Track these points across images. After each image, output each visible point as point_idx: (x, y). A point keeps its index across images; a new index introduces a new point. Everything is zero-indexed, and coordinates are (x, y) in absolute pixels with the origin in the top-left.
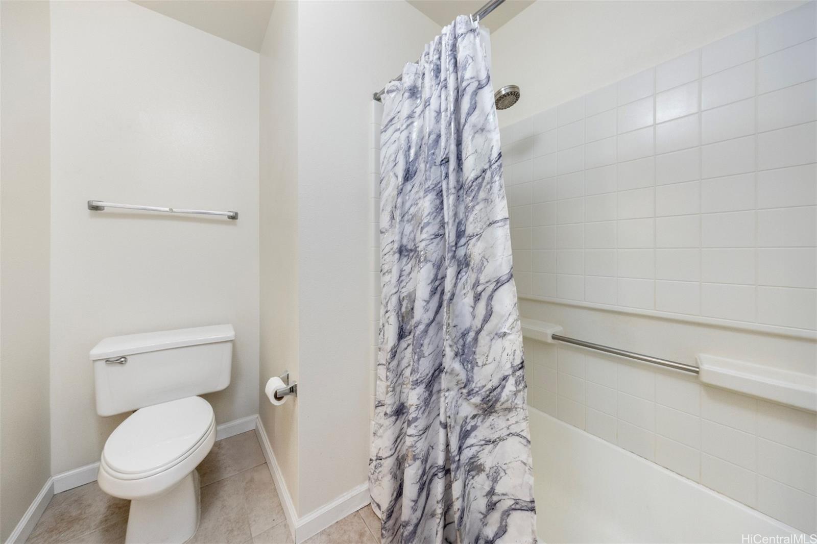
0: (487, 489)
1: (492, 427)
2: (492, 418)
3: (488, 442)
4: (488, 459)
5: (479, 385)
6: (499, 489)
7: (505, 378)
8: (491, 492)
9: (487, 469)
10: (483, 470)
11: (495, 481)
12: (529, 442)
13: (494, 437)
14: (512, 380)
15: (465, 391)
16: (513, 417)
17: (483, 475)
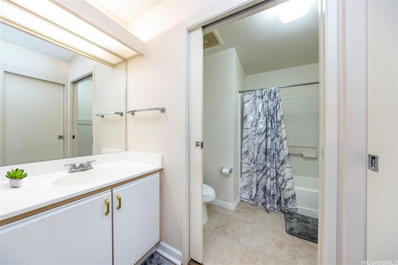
0: (282, 179)
1: (283, 167)
2: (282, 166)
3: (282, 170)
4: (282, 173)
5: (281, 160)
6: (284, 178)
7: (285, 158)
8: (283, 179)
9: (282, 175)
10: (281, 176)
11: (284, 177)
12: (291, 167)
13: (283, 169)
14: (286, 158)
15: (278, 161)
16: (286, 164)
17: (281, 177)
